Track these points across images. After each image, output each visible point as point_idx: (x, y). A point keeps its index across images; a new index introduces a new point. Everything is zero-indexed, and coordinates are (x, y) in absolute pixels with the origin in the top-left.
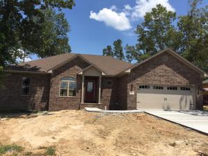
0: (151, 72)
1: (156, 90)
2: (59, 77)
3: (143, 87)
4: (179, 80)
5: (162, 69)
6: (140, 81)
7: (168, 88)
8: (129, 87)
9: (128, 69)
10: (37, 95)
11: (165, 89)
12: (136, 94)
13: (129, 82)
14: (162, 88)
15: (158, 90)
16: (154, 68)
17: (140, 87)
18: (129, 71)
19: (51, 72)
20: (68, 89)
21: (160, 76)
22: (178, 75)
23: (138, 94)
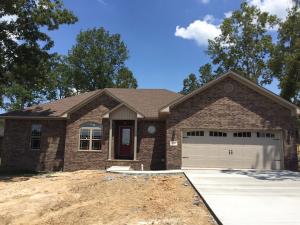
0: (205, 110)
1: (213, 138)
2: (79, 122)
3: (193, 134)
4: (253, 122)
5: (222, 105)
6: (186, 124)
7: (235, 135)
8: (169, 135)
9: (165, 107)
10: (49, 149)
11: (230, 135)
12: (180, 146)
13: (170, 127)
14: (225, 135)
15: (218, 138)
16: (210, 104)
17: (188, 134)
18: (167, 110)
19: (65, 116)
20: (91, 139)
21: (220, 116)
22: (250, 113)
23: (183, 145)
